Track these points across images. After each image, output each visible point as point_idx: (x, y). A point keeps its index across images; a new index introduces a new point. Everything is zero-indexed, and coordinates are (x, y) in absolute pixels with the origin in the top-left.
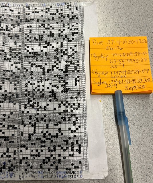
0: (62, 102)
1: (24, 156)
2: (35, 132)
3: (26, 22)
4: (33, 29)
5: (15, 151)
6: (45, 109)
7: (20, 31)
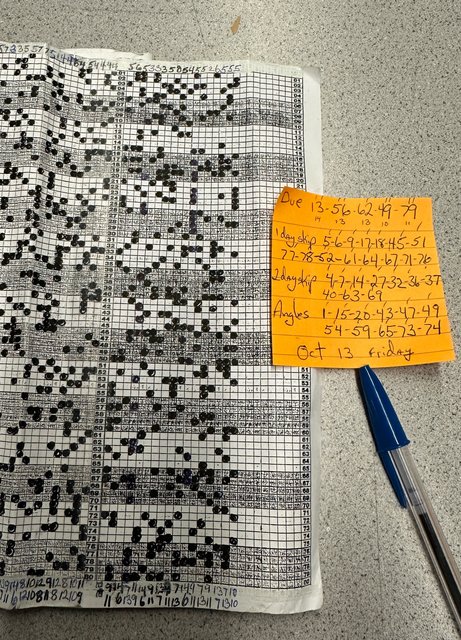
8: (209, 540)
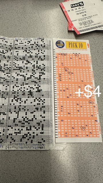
0: (36, 98)
1: (10, 133)
2: (18, 117)
3: (15, 49)
4: (19, 53)
5: (4, 130)
6: (25, 103)
7: (11, 54)
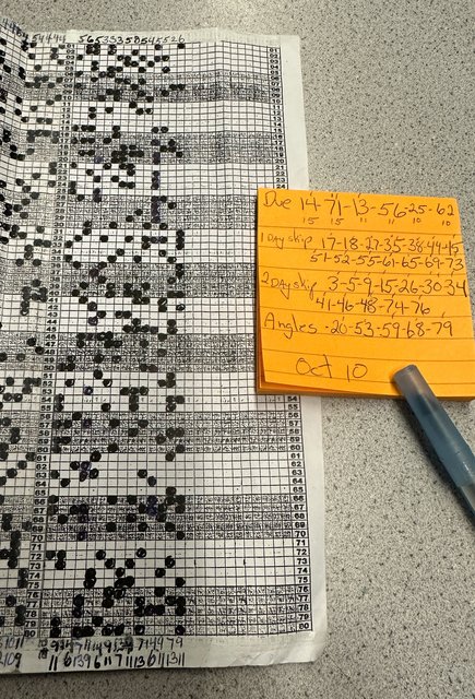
8: (180, 582)
